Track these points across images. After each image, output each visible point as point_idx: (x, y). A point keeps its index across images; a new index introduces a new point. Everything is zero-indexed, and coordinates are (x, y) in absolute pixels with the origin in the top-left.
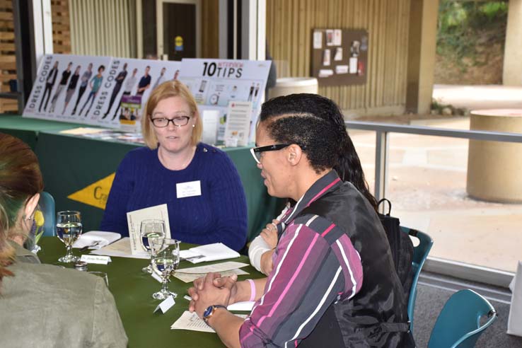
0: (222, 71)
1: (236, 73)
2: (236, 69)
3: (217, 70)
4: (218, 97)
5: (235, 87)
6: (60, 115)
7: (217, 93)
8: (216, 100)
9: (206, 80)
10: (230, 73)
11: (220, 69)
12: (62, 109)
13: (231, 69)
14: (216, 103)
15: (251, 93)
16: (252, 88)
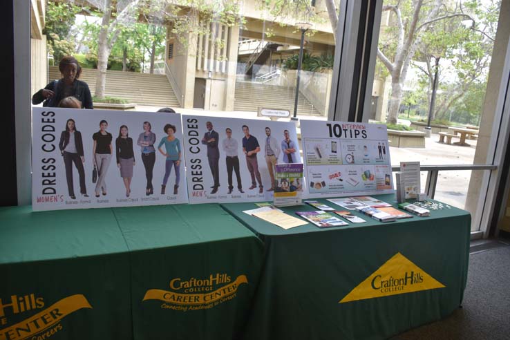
0: (348, 133)
1: (361, 134)
2: (361, 131)
3: (343, 132)
4: (353, 157)
5: (365, 147)
6: (125, 198)
7: (350, 152)
8: (351, 159)
9: (335, 141)
10: (356, 134)
11: (345, 130)
12: (125, 190)
13: (355, 131)
14: (353, 162)
15: (380, 151)
16: (380, 147)
